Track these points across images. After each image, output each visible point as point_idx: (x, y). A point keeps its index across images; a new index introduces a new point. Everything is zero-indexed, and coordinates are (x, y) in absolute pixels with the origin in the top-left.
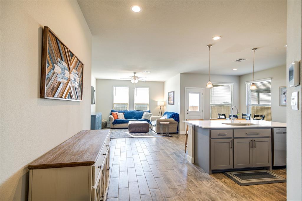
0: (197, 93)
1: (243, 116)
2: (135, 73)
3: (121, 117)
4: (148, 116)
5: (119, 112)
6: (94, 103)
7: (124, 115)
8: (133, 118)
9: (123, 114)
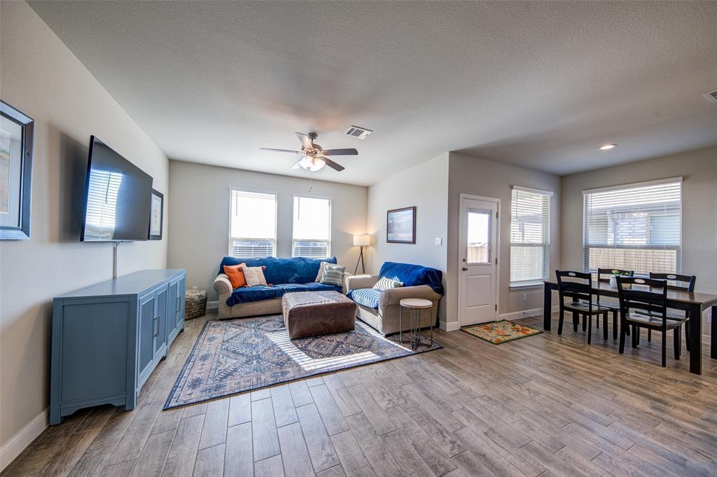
0: (484, 212)
1: (601, 274)
2: (313, 135)
3: (256, 277)
4: (335, 275)
5: (248, 266)
6: (159, 237)
7: (264, 271)
8: (290, 280)
9: (260, 269)
